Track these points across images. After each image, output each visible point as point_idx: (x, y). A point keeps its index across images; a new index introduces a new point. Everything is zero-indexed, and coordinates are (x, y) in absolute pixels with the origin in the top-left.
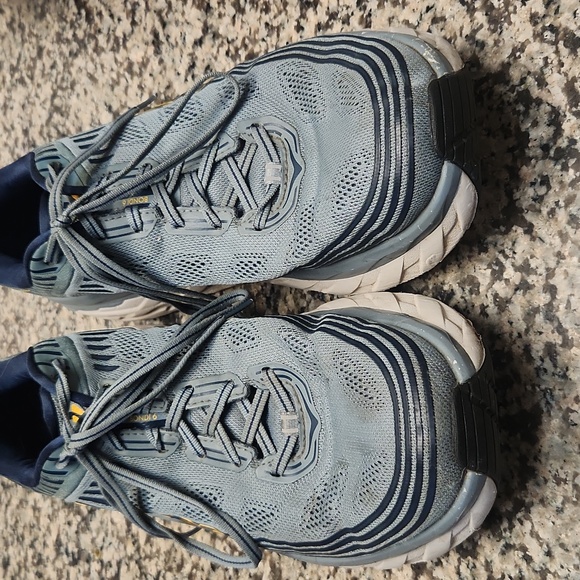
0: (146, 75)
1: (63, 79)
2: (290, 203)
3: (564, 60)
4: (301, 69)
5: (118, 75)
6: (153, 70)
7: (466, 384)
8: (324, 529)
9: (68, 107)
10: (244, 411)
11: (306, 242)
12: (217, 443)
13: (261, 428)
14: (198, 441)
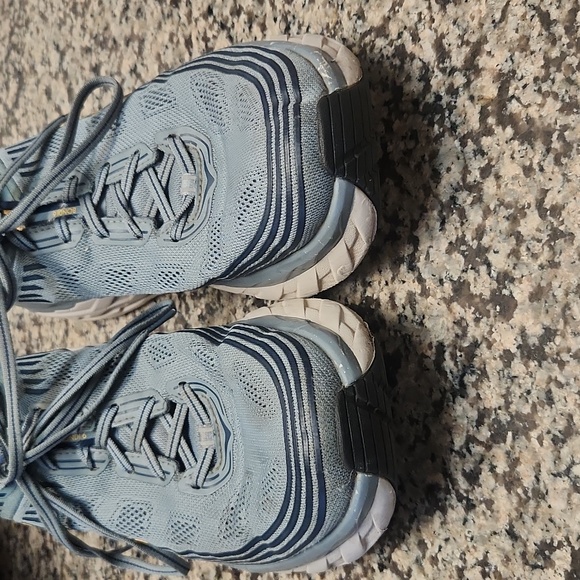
0: (88, 16)
1: (19, 17)
2: (203, 215)
3: (435, 16)
4: (210, 79)
5: (65, 14)
6: (93, 11)
7: (351, 387)
8: (238, 539)
9: (23, 44)
10: (166, 426)
11: (216, 255)
12: (143, 457)
13: (183, 442)
14: (126, 457)
